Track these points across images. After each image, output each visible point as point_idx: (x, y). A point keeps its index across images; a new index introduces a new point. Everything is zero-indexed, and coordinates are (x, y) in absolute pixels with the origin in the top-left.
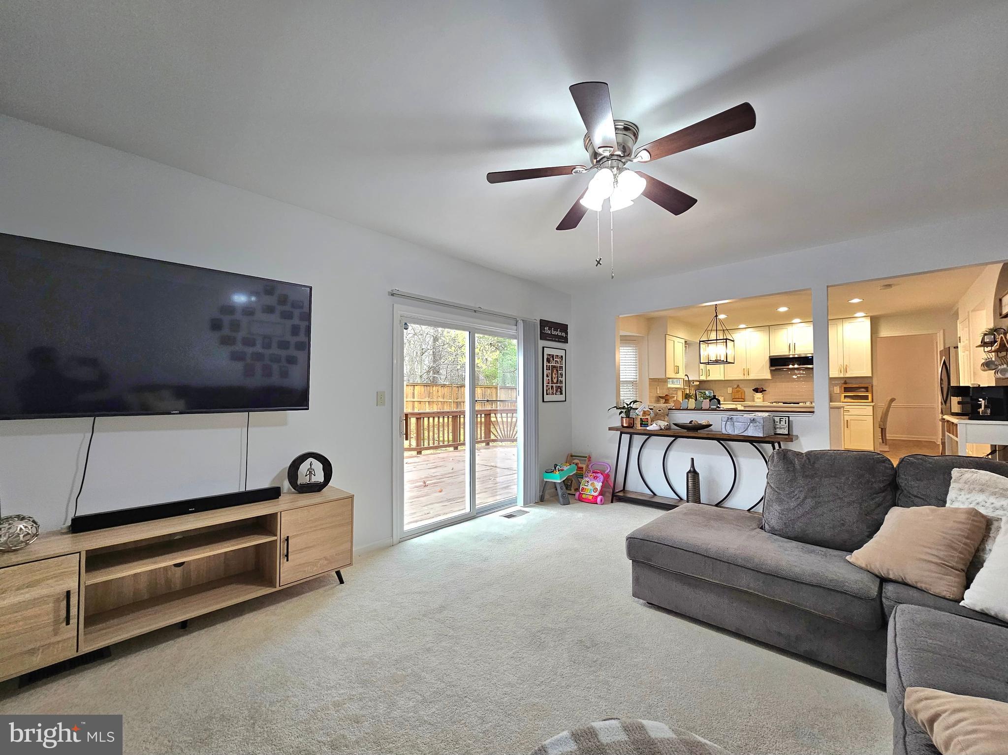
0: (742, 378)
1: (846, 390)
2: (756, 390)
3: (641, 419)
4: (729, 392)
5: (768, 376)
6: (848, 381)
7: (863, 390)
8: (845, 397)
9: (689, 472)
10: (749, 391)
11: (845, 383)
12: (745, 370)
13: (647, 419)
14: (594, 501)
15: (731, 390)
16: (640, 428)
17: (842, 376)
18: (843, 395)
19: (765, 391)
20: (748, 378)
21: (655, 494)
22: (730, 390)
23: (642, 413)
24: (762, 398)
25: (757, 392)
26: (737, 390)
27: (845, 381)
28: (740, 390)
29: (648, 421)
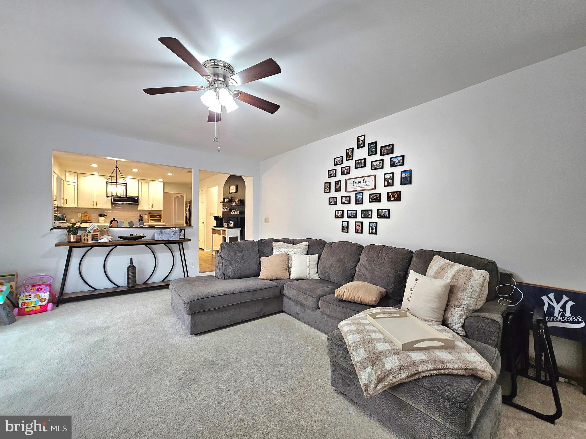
0: (92, 207)
1: (152, 216)
2: (101, 215)
3: (92, 235)
4: (78, 216)
5: (110, 207)
6: (151, 212)
7: (158, 216)
8: (151, 220)
9: (130, 267)
10: (95, 216)
11: (150, 213)
12: (94, 202)
13: (97, 235)
14: (44, 309)
15: (81, 215)
16: (91, 242)
17: (150, 209)
18: (150, 219)
19: (106, 216)
20: (96, 207)
21: (95, 289)
22: (79, 215)
23: (93, 230)
24: (104, 220)
25: (101, 216)
26: (86, 214)
27: (150, 212)
28: (88, 215)
29: (97, 237)
